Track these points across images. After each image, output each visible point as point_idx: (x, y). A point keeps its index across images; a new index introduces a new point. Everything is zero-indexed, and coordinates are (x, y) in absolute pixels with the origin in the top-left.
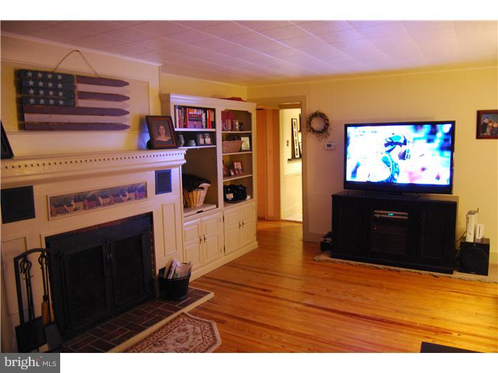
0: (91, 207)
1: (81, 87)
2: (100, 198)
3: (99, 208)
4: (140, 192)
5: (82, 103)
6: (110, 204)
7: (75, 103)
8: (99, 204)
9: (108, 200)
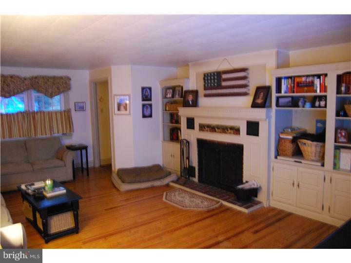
0: (212, 131)
1: (224, 76)
2: (216, 129)
3: (215, 133)
4: (237, 131)
5: (224, 84)
6: (220, 132)
7: (221, 84)
8: (215, 131)
9: (220, 130)
